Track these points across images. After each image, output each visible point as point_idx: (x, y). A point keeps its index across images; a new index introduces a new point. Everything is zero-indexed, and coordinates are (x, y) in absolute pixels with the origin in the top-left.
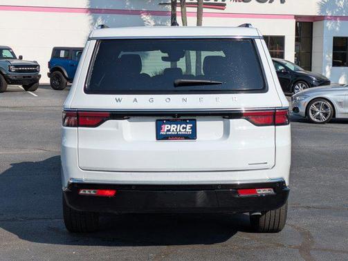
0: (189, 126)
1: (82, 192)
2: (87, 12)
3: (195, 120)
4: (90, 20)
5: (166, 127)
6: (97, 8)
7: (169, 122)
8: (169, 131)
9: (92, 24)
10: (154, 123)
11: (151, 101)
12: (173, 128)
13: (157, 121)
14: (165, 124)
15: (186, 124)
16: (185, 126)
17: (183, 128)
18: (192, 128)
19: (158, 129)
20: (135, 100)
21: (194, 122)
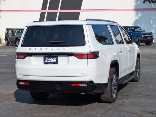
0: (55, 59)
1: (20, 83)
2: (134, 10)
3: (57, 57)
4: (135, 14)
5: (47, 59)
6: (139, 8)
7: (48, 57)
8: (48, 61)
9: (136, 15)
10: (43, 58)
11: (41, 49)
12: (49, 60)
13: (44, 57)
14: (47, 58)
15: (54, 58)
16: (53, 59)
17: (53, 60)
18: (56, 60)
19: (44, 60)
20: (36, 49)
21: (57, 58)
